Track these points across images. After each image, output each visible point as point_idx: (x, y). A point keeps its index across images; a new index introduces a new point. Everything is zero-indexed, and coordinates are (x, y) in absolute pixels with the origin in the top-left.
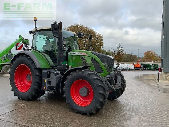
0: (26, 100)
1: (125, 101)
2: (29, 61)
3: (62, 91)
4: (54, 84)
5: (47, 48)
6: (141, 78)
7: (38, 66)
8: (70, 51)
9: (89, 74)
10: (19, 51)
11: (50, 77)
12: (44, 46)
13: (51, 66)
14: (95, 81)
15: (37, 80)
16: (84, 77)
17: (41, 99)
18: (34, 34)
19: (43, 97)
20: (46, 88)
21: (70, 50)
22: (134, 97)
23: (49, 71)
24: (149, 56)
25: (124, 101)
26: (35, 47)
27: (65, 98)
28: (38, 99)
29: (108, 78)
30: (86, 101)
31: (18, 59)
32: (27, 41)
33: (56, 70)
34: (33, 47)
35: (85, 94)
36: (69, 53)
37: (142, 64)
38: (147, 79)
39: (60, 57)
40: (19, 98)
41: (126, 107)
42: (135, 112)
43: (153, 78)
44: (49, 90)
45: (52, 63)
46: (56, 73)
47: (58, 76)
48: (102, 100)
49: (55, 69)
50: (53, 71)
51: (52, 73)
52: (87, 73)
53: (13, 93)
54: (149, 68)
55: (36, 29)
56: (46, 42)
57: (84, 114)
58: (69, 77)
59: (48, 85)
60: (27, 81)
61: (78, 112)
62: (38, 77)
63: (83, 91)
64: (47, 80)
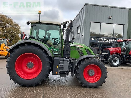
46: (68, 60)
51: (65, 60)
63: (92, 72)
64: (59, 66)
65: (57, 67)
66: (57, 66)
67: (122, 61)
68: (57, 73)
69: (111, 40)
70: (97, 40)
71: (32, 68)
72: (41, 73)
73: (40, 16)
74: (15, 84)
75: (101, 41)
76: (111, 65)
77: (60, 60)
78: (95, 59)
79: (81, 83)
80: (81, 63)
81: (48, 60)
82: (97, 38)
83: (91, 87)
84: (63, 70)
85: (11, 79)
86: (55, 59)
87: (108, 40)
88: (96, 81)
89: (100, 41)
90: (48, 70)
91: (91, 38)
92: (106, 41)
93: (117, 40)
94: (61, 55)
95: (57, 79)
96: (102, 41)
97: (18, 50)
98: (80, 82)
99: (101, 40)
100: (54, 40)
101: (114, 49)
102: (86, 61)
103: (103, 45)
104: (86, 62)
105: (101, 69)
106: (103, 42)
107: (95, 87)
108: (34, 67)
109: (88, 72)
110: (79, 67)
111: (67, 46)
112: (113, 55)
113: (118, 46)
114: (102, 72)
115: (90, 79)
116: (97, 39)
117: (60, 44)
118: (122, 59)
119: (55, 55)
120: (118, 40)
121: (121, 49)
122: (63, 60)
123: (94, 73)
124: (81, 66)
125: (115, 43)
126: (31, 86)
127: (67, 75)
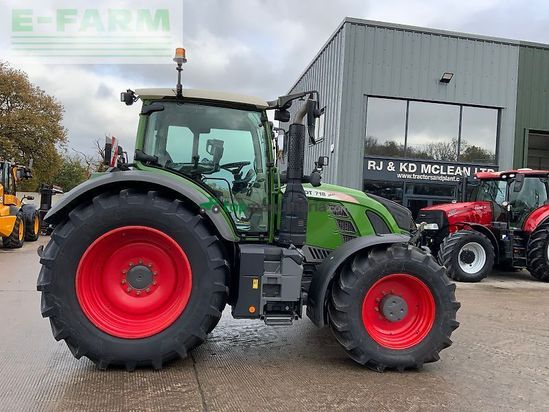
13: (239, 233)
20: (257, 310)
55: (178, 93)
63: (396, 306)
64: (264, 281)
65: (255, 286)
66: (256, 282)
67: (496, 259)
68: (252, 310)
69: (449, 170)
70: (393, 169)
71: (148, 290)
72: (187, 311)
73: (180, 70)
74: (78, 357)
75: (409, 176)
76: (453, 274)
77: (268, 257)
78: (408, 253)
79: (353, 352)
80: (354, 269)
81: (216, 257)
82: (391, 164)
83: (392, 368)
84: (279, 295)
86: (244, 249)
87: (436, 169)
88: (410, 341)
89: (404, 176)
90: (217, 298)
91: (370, 162)
92: (427, 174)
93: (472, 171)
94: (266, 234)
95: (244, 334)
96: (412, 173)
97: (89, 212)
98: (348, 345)
99: (407, 171)
100: (234, 172)
101: (461, 209)
102: (376, 259)
103: (414, 193)
104: (372, 262)
105: (433, 293)
106: (419, 177)
107: (411, 368)
108: (155, 287)
109: (380, 305)
110: (343, 286)
111: (296, 195)
112: (458, 235)
113: (480, 197)
114: (437, 304)
115: (388, 333)
116: (391, 167)
117: (258, 190)
118: (496, 251)
119: (243, 235)
120: (479, 171)
121: (493, 208)
122: (279, 258)
123: (406, 307)
124: (352, 279)
125: (467, 182)
126: (144, 366)
127: (297, 318)
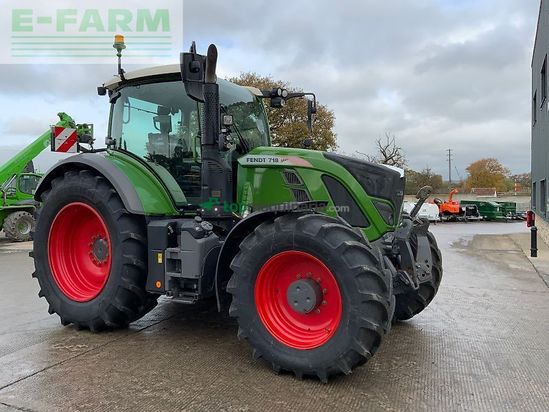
0: (92, 329)
1: (440, 326)
2: (100, 192)
3: (223, 293)
4: (191, 269)
5: (162, 144)
6: (470, 246)
7: (133, 206)
8: (245, 153)
9: (325, 232)
10: (64, 157)
11: (176, 245)
12: (151, 136)
13: (178, 208)
14: (349, 256)
15: (131, 256)
16: (303, 243)
17: (146, 325)
18: (115, 94)
19: (149, 316)
20: (163, 285)
21: (243, 149)
22: (468, 310)
23: (174, 225)
24: (484, 175)
25: (437, 325)
26: (118, 142)
27: (234, 319)
28: (134, 325)
29: (389, 244)
30: (312, 328)
31: (59, 186)
32: (86, 132)
33: (198, 218)
34: (111, 142)
35: (309, 304)
36: (242, 161)
37: (463, 202)
38: (494, 251)
39: (211, 171)
40: (65, 322)
41: (451, 345)
42: (487, 364)
43: (514, 246)
44: (175, 291)
45: (180, 196)
46: (197, 229)
47: (206, 243)
48: (375, 326)
49: (193, 217)
50: (186, 224)
51: (184, 230)
52: (315, 226)
53: (44, 303)
54: (488, 214)
55: (122, 77)
56: (158, 124)
57: (310, 376)
58: (249, 244)
59: (170, 274)
60: (94, 262)
61: (286, 371)
62: (133, 247)
63: (301, 292)
64: (168, 256)
66: (160, 255)
68: (158, 285)
73: (119, 55)
84: (180, 272)
85: (41, 295)
90: (127, 271)
102: (262, 232)
105: (336, 278)
119: (182, 210)
